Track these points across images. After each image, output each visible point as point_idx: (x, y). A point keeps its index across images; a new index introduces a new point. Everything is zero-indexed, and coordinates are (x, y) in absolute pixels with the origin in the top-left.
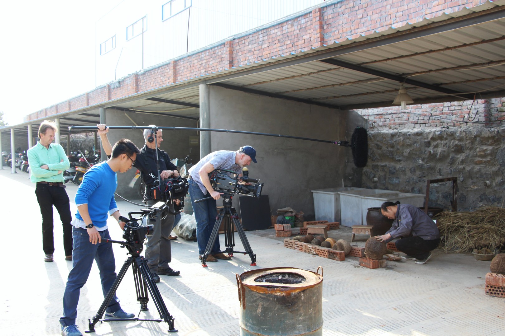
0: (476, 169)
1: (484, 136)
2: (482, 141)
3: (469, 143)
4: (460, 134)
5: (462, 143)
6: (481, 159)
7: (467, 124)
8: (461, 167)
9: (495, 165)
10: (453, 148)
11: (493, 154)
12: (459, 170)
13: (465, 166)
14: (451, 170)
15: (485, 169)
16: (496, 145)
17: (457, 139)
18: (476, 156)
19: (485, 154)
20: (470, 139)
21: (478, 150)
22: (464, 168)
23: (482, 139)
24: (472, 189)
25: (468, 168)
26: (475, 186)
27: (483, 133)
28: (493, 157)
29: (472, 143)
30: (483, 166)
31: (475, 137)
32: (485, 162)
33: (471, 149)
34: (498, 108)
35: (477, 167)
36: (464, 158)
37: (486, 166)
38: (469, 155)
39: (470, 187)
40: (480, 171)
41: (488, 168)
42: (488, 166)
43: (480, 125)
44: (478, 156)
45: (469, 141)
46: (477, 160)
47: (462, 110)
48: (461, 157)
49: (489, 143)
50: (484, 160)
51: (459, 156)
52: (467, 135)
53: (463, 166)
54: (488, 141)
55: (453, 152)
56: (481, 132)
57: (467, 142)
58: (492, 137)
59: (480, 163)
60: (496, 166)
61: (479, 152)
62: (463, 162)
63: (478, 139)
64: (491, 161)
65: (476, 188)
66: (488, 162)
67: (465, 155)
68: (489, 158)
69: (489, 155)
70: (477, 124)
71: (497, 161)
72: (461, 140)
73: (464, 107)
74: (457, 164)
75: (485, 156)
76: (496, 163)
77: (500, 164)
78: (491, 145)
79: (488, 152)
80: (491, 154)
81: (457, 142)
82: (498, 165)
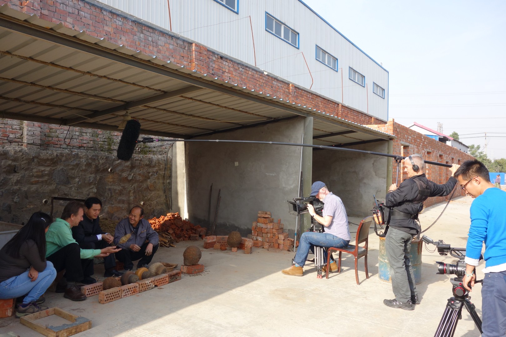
0: (33, 189)
1: (43, 157)
2: (39, 162)
3: (26, 163)
4: (15, 154)
5: (16, 163)
6: (38, 179)
7: (11, 144)
8: (15, 187)
9: (51, 184)
10: (5, 168)
11: (50, 174)
12: (14, 191)
13: (20, 186)
14: (2, 192)
15: (42, 188)
16: (53, 166)
17: (11, 159)
18: (33, 176)
19: (42, 174)
20: (26, 160)
21: (34, 170)
22: (20, 189)
23: (39, 161)
24: (28, 209)
25: (25, 189)
26: (31, 205)
27: (42, 155)
28: (50, 177)
29: (29, 163)
30: (40, 186)
31: (33, 158)
32: (42, 182)
33: (26, 170)
34: (46, 133)
35: (34, 188)
36: (19, 179)
37: (42, 186)
38: (25, 175)
39: (26, 207)
40: (37, 190)
41: (45, 187)
42: (44, 186)
43: (35, 147)
44: (35, 176)
45: (25, 162)
46: (33, 180)
47: (5, 129)
48: (14, 178)
49: (46, 164)
50: (41, 179)
51: (11, 177)
52: (24, 156)
53: (18, 186)
54: (46, 163)
55: (4, 172)
56: (39, 154)
57: (23, 163)
58: (51, 159)
59: (37, 183)
60: (53, 185)
61: (37, 172)
62: (18, 182)
63: (36, 160)
64: (48, 181)
65: (32, 207)
66: (46, 181)
67: (21, 175)
68: (46, 178)
69: (46, 175)
70: (32, 146)
71: (54, 180)
72: (15, 160)
73: (9, 126)
74: (11, 184)
75: (42, 176)
76: (53, 182)
77: (57, 183)
78: (48, 166)
79: (46, 172)
80: (48, 175)
81: (10, 162)
82: (54, 184)
